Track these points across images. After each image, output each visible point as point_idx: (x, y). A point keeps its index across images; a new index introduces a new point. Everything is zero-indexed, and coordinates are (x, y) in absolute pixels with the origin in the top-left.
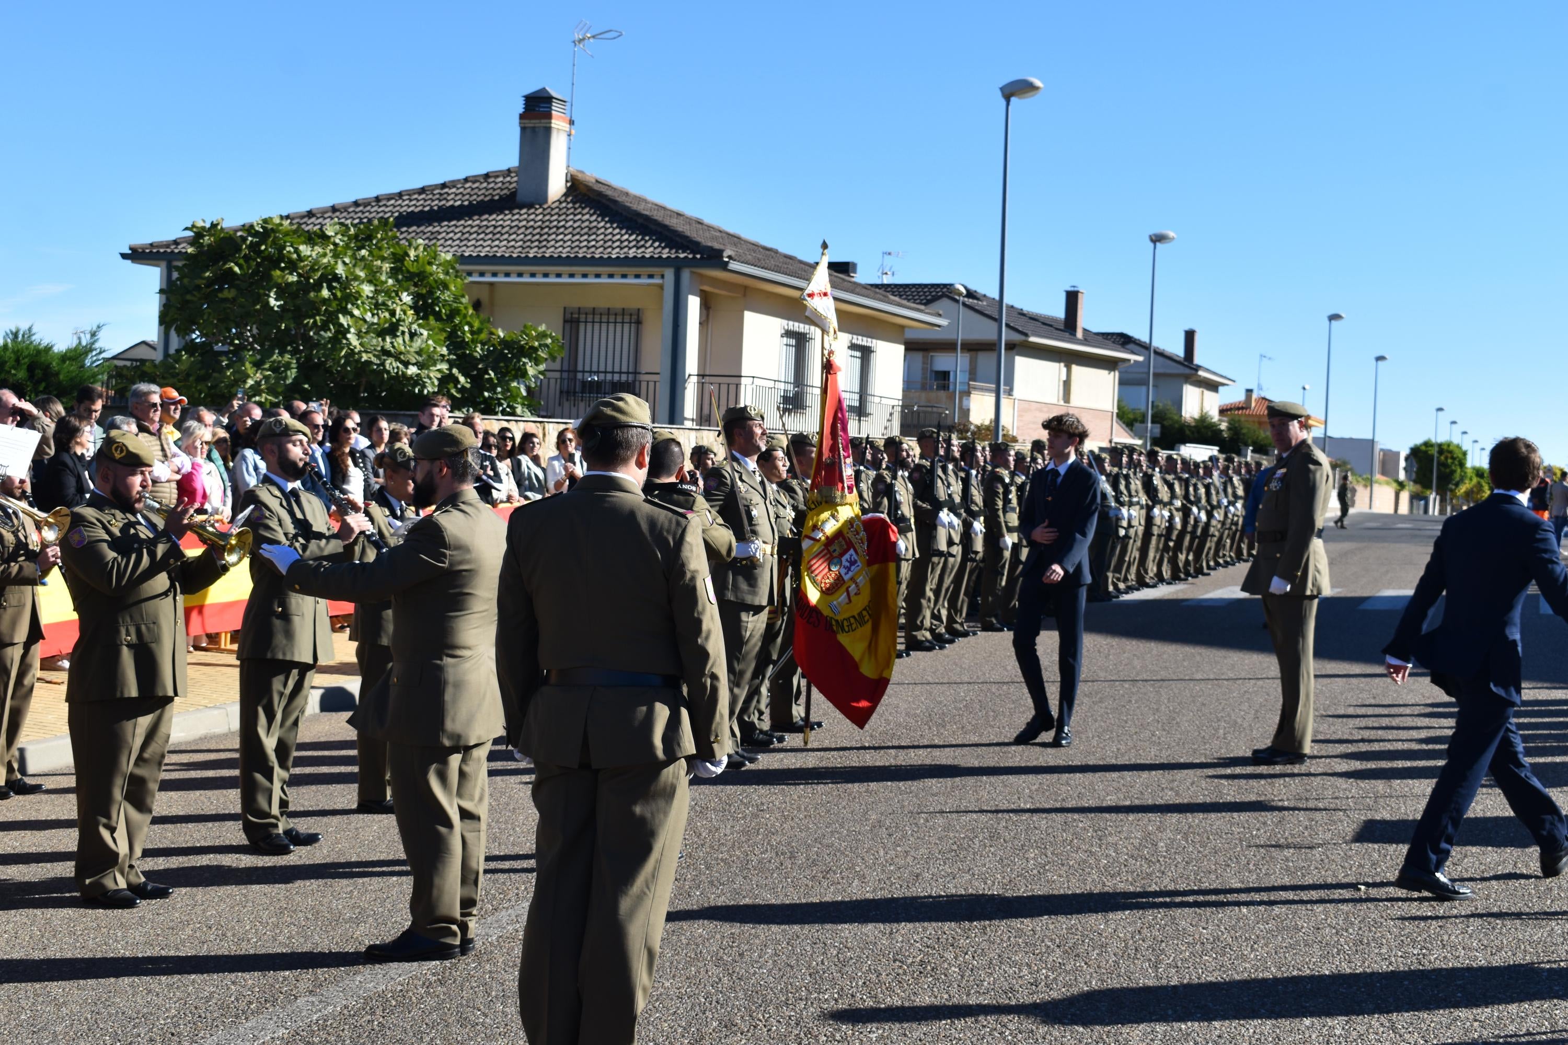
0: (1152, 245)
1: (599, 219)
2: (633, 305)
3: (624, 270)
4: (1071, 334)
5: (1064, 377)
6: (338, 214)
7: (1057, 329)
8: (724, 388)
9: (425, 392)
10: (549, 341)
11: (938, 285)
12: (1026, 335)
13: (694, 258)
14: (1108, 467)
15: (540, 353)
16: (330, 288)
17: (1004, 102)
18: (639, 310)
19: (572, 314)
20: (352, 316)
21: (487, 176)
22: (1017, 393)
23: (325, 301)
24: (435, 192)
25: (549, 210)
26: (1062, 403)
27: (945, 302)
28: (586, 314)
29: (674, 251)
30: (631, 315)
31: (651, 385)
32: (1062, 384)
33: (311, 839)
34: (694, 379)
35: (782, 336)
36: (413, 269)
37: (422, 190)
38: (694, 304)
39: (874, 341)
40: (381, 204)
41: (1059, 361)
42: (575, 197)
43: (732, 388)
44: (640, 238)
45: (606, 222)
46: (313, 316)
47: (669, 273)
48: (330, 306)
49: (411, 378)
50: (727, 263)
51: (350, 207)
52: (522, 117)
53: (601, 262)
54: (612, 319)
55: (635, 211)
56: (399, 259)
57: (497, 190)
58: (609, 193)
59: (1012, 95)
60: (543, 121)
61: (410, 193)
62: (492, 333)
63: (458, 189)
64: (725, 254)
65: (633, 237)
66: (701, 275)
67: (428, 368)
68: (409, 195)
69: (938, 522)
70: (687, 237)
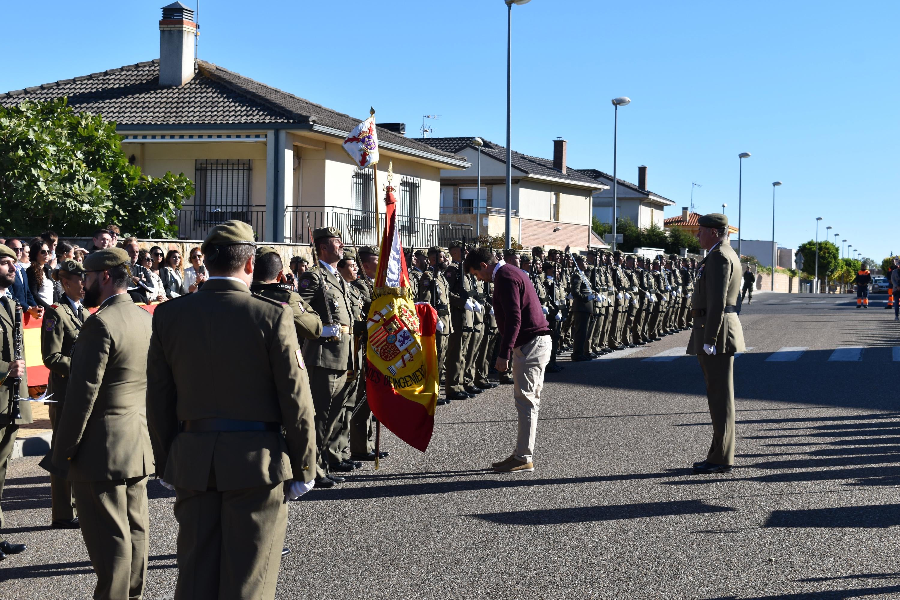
0: (614, 107)
1: (219, 96)
2: (245, 157)
3: (239, 132)
4: (558, 171)
5: (554, 202)
6: (29, 95)
7: (548, 168)
8: (312, 215)
9: (96, 223)
10: (185, 184)
11: (463, 139)
12: (527, 173)
13: (288, 122)
14: (586, 266)
15: (178, 193)
16: (24, 149)
17: (507, 8)
18: (249, 160)
19: (201, 164)
20: (41, 168)
21: (137, 66)
22: (521, 214)
23: (20, 158)
24: (100, 78)
25: (183, 90)
26: (553, 220)
27: (469, 150)
28: (212, 164)
29: (273, 118)
30: (244, 164)
31: (260, 214)
32: (552, 207)
33: (18, 549)
34: (290, 209)
35: (353, 177)
36: (85, 134)
37: (90, 77)
38: (289, 155)
39: (419, 179)
40: (60, 87)
41: (551, 192)
42: (202, 80)
43: (318, 215)
44: (249, 109)
45: (224, 98)
46: (12, 170)
47: (271, 134)
48: (24, 162)
49: (85, 212)
50: (313, 125)
51: (37, 90)
52: (161, 23)
53: (221, 126)
54: (230, 167)
55: (246, 89)
56: (74, 127)
57: (144, 76)
58: (226, 77)
59: (512, 2)
60: (176, 26)
61: (81, 79)
62: (143, 179)
63: (116, 76)
64: (311, 119)
65: (244, 108)
66: (294, 135)
67: (97, 206)
68: (80, 81)
69: (466, 307)
70: (283, 107)
